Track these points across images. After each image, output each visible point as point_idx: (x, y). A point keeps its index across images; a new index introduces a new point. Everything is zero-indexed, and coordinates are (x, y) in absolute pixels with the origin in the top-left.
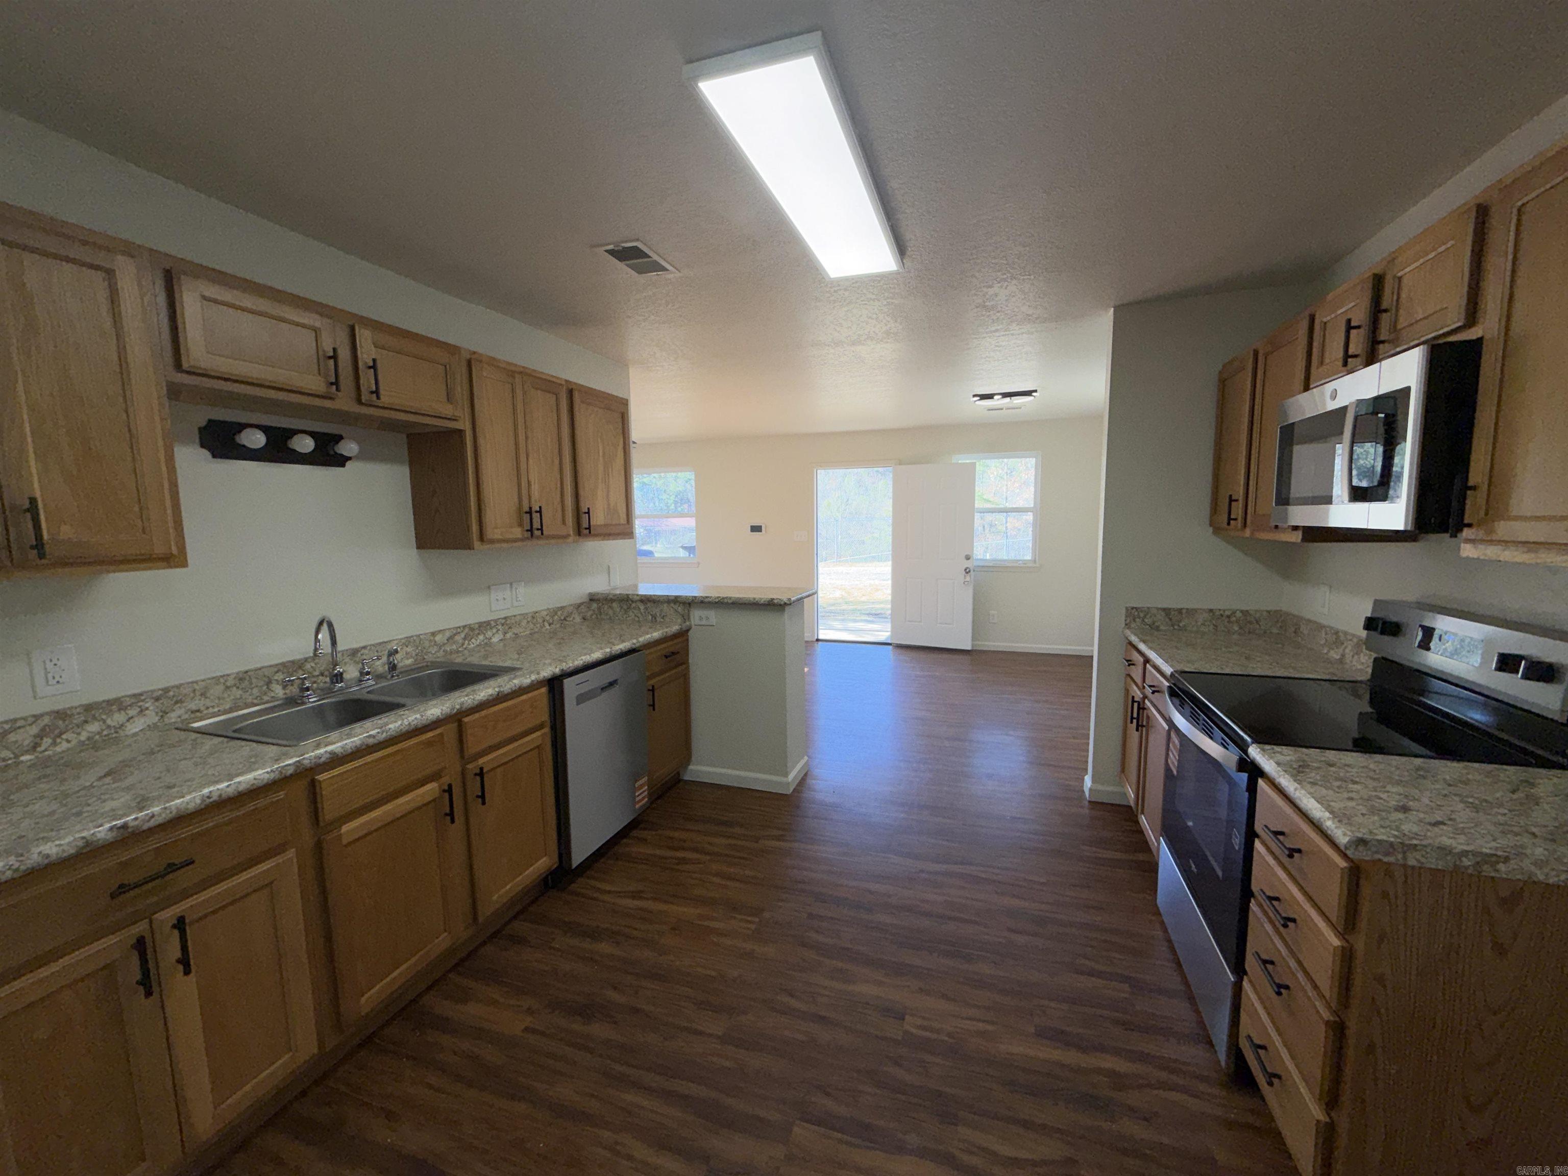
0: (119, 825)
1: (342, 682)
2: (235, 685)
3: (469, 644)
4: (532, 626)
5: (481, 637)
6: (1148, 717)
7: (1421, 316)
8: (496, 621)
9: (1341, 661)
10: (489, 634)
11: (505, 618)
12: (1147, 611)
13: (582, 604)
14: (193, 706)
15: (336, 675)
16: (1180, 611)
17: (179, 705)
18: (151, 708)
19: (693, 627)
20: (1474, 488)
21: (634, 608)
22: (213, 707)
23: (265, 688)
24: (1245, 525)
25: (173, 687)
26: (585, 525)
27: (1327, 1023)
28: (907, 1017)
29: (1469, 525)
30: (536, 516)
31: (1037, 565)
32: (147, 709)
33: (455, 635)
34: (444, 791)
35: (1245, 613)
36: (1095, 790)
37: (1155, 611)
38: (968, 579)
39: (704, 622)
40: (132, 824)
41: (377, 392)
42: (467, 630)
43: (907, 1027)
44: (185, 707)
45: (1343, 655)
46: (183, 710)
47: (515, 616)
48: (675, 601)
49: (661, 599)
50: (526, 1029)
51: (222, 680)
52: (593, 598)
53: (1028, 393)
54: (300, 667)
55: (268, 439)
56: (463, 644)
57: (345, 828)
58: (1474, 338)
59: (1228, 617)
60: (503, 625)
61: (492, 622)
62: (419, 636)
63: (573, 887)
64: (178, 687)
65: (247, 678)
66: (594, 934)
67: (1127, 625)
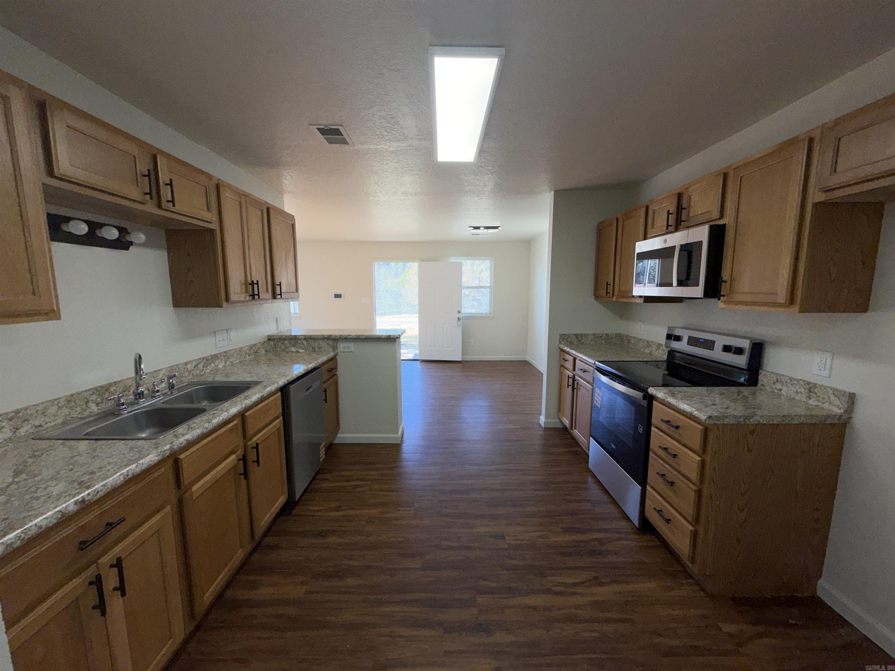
0: (80, 500)
1: (143, 398)
2: (65, 405)
3: (206, 370)
4: (240, 356)
5: (213, 365)
6: (578, 384)
7: (700, 213)
8: (220, 354)
9: (651, 354)
10: (217, 362)
11: (225, 352)
12: (568, 336)
13: (265, 342)
14: (37, 423)
15: (139, 394)
16: (582, 335)
17: (26, 423)
18: (6, 426)
19: (339, 353)
20: (725, 282)
21: (300, 343)
22: (50, 422)
23: (84, 406)
24: (613, 295)
25: (22, 409)
26: (278, 292)
27: (695, 491)
28: (506, 537)
29: (724, 296)
30: (256, 286)
31: (492, 316)
32: (4, 427)
33: (198, 364)
34: (239, 460)
35: (607, 335)
36: (547, 422)
37: (571, 336)
38: (459, 323)
39: (346, 350)
40: (87, 499)
41: (173, 201)
42: (205, 361)
43: (507, 542)
44: (31, 423)
45: (651, 351)
46: (29, 426)
47: (230, 350)
48: (329, 338)
49: (319, 337)
50: (306, 592)
51: (56, 403)
52: (270, 338)
53: (496, 228)
54: (106, 390)
55: (89, 229)
56: (203, 370)
57: (194, 488)
58: (722, 223)
59: (601, 337)
60: (224, 356)
61: (218, 355)
62: (177, 365)
63: (295, 512)
64: (26, 409)
65: (73, 400)
66: (322, 534)
67: (560, 343)
